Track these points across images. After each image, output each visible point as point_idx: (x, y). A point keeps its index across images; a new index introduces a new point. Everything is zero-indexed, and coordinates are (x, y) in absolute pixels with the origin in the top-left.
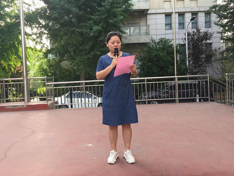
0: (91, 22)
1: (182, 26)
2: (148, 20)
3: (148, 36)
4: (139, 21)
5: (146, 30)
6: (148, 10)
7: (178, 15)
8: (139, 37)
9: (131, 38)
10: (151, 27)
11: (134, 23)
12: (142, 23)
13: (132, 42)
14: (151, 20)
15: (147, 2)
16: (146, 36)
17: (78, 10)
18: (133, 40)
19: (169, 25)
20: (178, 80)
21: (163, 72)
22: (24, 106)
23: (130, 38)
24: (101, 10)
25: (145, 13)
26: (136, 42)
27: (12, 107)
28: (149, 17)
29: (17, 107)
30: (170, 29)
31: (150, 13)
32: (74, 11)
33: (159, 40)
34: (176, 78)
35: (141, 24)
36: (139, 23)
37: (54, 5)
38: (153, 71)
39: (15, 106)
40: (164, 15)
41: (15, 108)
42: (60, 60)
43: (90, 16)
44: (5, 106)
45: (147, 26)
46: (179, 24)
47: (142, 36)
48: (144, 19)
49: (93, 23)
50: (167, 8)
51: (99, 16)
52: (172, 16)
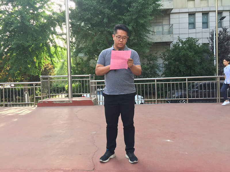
0: (121, 22)
1: (205, 25)
2: (171, 19)
3: (171, 35)
4: (162, 21)
5: (169, 29)
6: (172, 9)
7: (202, 14)
8: (163, 36)
9: (155, 37)
10: (174, 27)
11: (157, 22)
12: (165, 22)
13: (155, 41)
14: (174, 19)
15: (171, 2)
16: (170, 35)
17: (109, 11)
18: (157, 39)
19: (192, 25)
20: (220, 80)
21: (191, 71)
22: (70, 101)
23: (153, 37)
24: (132, 11)
25: (168, 13)
26: (159, 41)
27: (59, 102)
28: (172, 16)
29: (64, 103)
30: (193, 28)
31: (173, 12)
32: (106, 12)
33: (186, 39)
34: (218, 77)
35: (163, 24)
36: (162, 22)
37: (87, 6)
38: (181, 70)
39: (62, 101)
40: (188, 14)
41: (62, 103)
42: (89, 58)
43: (120, 16)
44: (53, 101)
45: (170, 25)
46: (203, 23)
47: (165, 35)
48: (167, 18)
49: (123, 23)
50: (191, 7)
51: (129, 16)
52: (195, 16)
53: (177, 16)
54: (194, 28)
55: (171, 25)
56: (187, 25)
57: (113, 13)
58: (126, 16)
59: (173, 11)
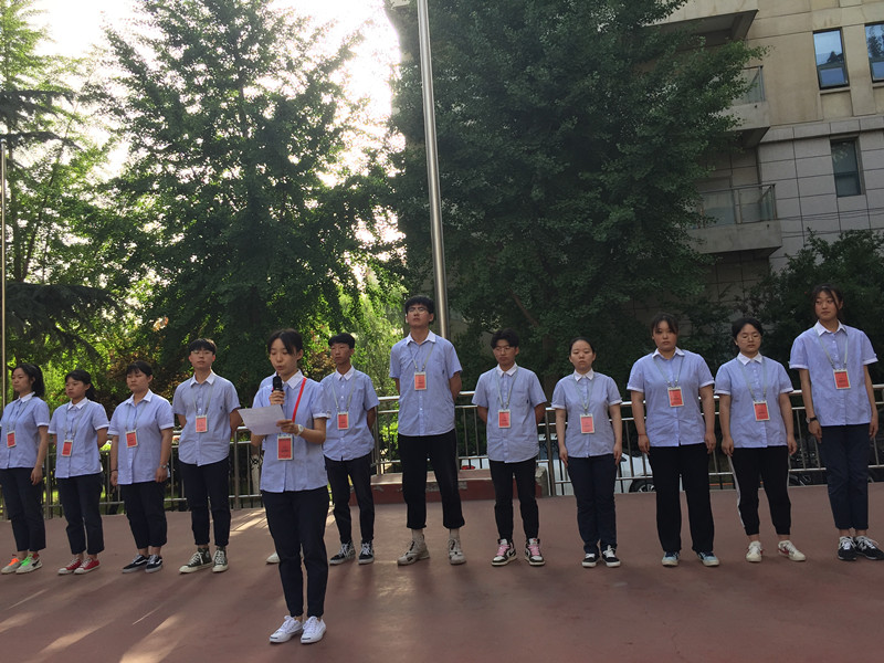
2: (763, 166)
3: (772, 223)
4: (728, 173)
5: (761, 201)
6: (766, 129)
8: (738, 230)
9: (707, 235)
11: (709, 180)
12: (741, 178)
14: (775, 166)
15: (759, 104)
16: (767, 222)
18: (715, 243)
19: (851, 180)
23: (703, 236)
25: (751, 142)
26: (725, 247)
28: (766, 155)
30: (855, 191)
31: (773, 139)
35: (736, 183)
36: (730, 178)
40: (827, 143)
47: (746, 226)
48: (748, 162)
50: (837, 116)
51: (621, 171)
52: (858, 144)
53: (787, 151)
54: (859, 190)
55: (765, 189)
56: (829, 184)
57: (561, 168)
58: (611, 171)
59: (768, 137)
